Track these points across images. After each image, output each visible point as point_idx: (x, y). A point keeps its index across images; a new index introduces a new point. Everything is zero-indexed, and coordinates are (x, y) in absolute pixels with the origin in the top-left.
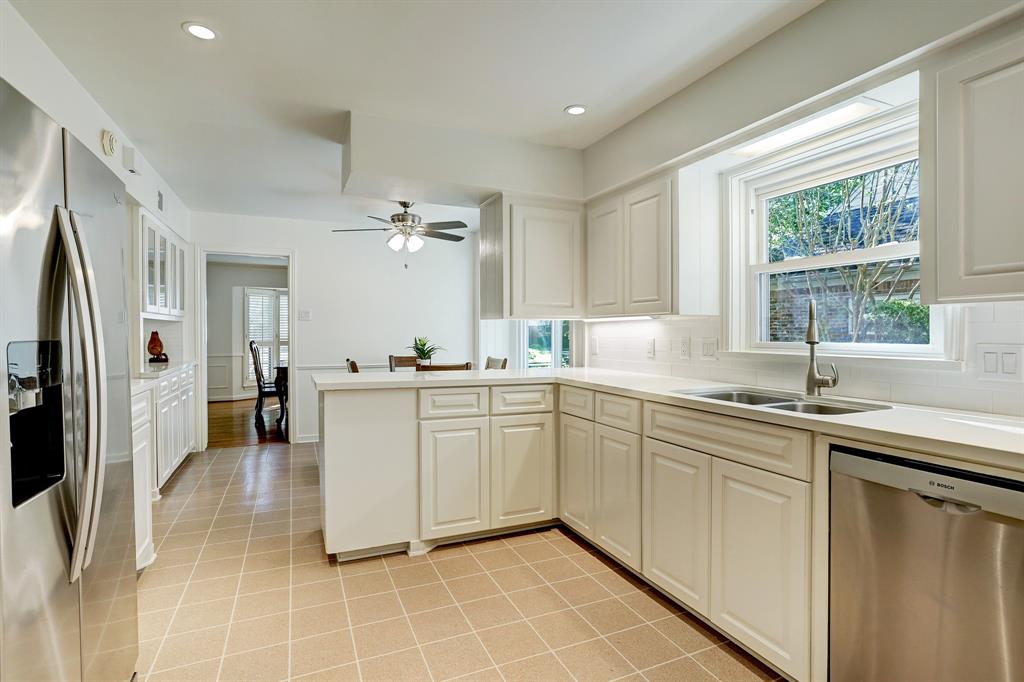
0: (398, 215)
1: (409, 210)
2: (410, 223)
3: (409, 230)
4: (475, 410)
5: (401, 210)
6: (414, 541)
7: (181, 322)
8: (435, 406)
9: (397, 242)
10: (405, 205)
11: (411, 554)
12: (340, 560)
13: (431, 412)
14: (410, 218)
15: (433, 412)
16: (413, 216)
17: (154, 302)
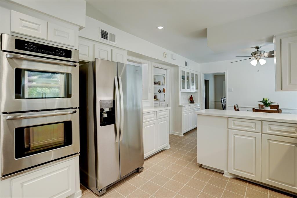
0: (254, 52)
1: (259, 50)
2: (259, 54)
3: (259, 57)
4: (254, 130)
5: (256, 50)
6: (225, 172)
7: (197, 93)
8: (234, 125)
9: (254, 62)
10: (257, 48)
11: (224, 175)
12: (202, 167)
13: (232, 127)
14: (259, 52)
15: (233, 127)
16: (260, 51)
17: (183, 88)
